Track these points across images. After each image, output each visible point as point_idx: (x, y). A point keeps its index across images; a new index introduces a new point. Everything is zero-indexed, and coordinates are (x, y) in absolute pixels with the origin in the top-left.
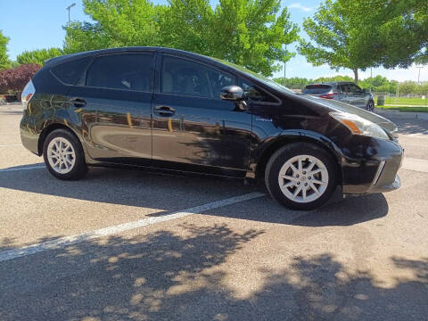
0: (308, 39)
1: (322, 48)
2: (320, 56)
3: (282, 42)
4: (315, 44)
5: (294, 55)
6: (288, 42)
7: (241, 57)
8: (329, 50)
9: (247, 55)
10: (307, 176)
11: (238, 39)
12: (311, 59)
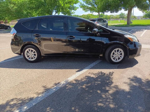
0: (83, 3)
1: (87, 5)
2: (87, 8)
3: (74, 3)
4: (85, 4)
5: (78, 8)
6: (76, 4)
7: (61, 9)
8: (90, 6)
9: (62, 9)
10: (118, 54)
11: (59, 3)
12: (84, 9)
